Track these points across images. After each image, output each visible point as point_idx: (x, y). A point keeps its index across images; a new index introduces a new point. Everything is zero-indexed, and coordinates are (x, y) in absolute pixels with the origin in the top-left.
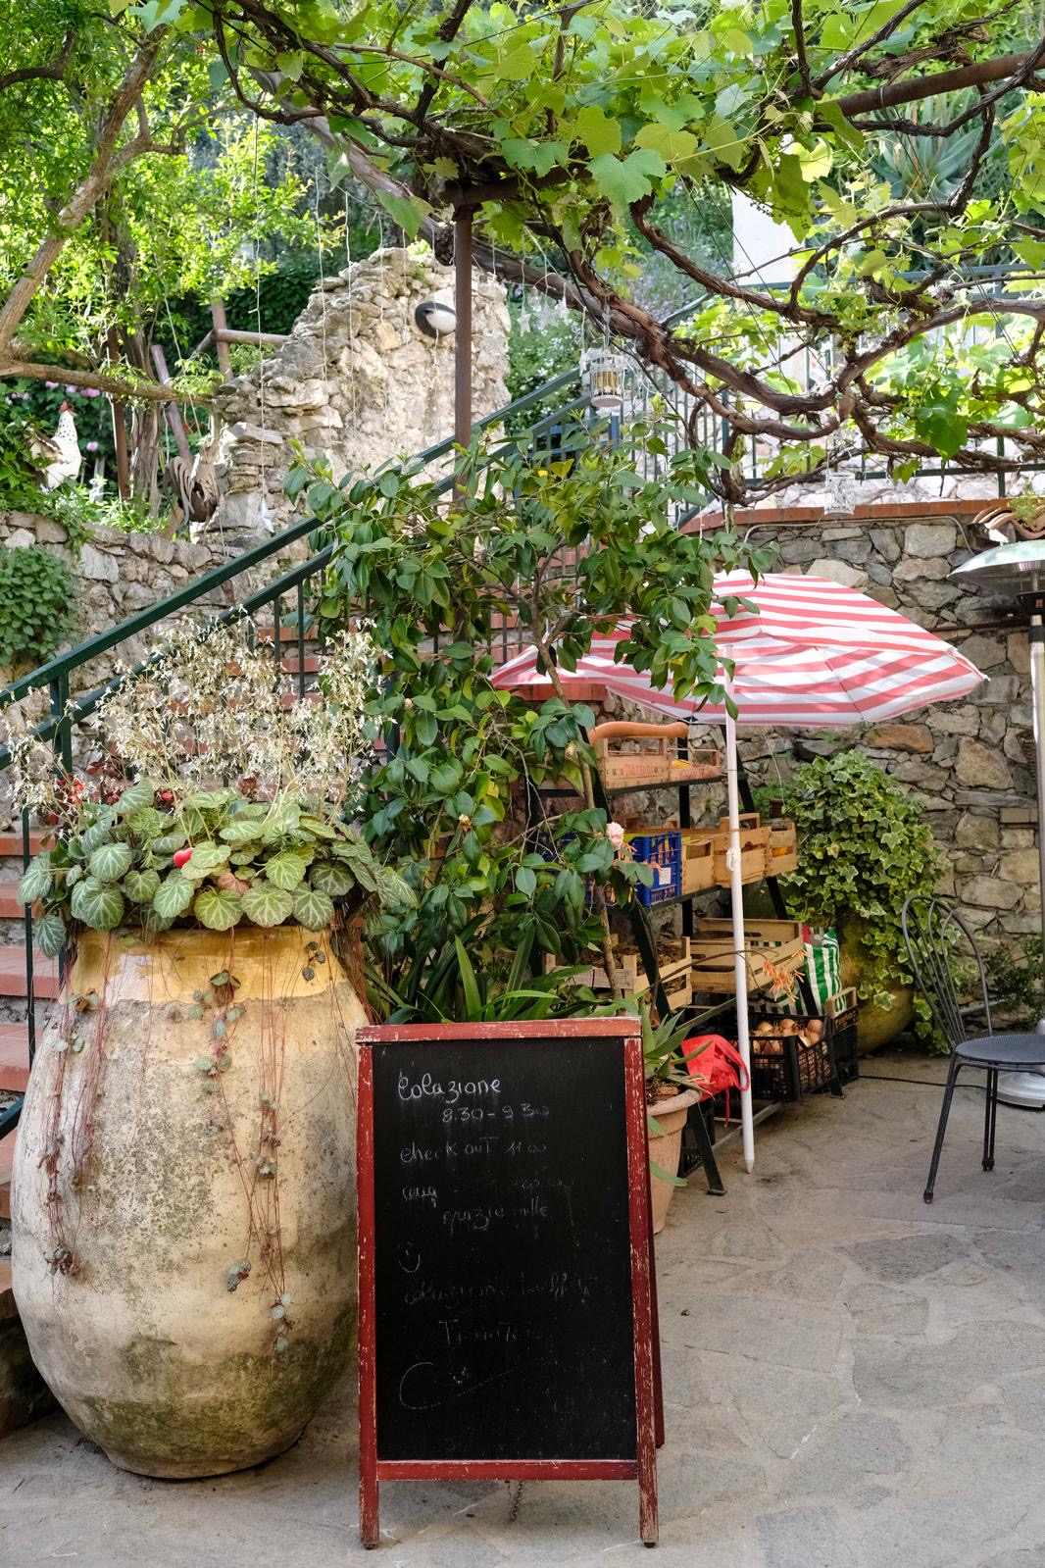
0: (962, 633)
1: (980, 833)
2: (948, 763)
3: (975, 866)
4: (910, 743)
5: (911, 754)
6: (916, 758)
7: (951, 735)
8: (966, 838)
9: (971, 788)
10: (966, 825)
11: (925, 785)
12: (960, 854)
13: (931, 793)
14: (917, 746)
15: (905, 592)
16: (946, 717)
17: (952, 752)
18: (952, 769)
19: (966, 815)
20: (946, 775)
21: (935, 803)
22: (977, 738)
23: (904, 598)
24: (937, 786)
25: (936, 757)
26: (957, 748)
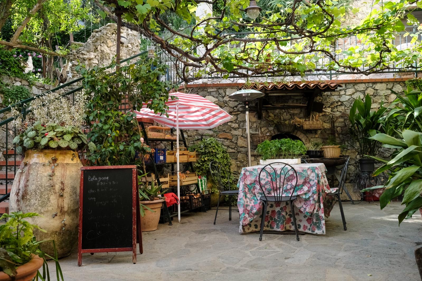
0: (239, 113)
1: (243, 158)
2: (236, 142)
3: (242, 165)
4: (227, 137)
5: (227, 140)
6: (229, 141)
7: (236, 135)
8: (239, 159)
9: (241, 147)
10: (240, 156)
11: (231, 146)
12: (238, 162)
13: (232, 148)
14: (229, 138)
15: (226, 103)
16: (235, 131)
17: (236, 139)
18: (236, 143)
19: (240, 154)
20: (235, 144)
21: (233, 150)
22: (242, 136)
23: (226, 105)
24: (233, 147)
25: (233, 140)
26: (238, 138)
